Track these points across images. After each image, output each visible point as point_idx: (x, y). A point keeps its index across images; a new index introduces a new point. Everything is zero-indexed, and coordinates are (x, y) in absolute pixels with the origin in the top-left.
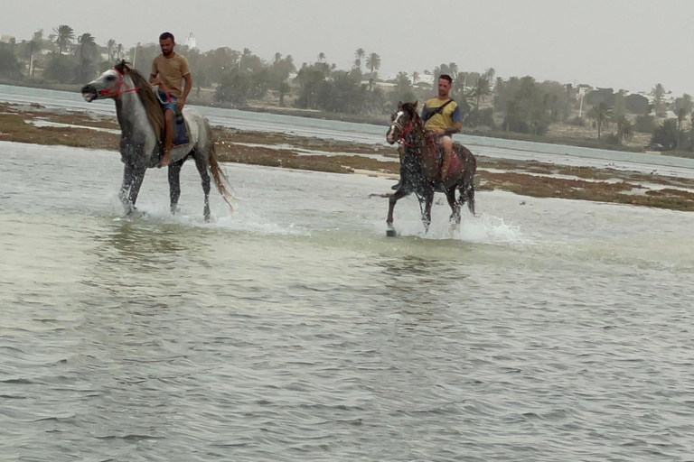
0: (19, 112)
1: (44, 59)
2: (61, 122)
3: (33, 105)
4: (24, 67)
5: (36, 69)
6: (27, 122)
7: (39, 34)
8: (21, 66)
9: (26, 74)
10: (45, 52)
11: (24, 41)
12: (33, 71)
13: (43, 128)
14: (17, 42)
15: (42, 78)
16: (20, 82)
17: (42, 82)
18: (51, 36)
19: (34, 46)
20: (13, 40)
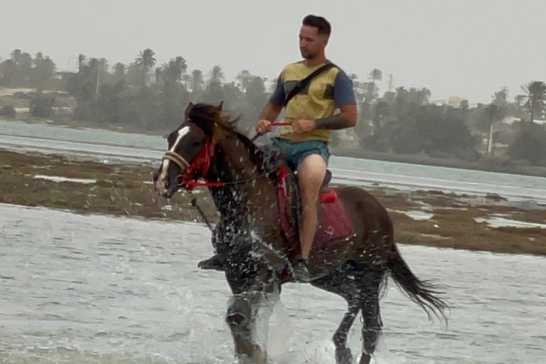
0: (469, 207)
1: (510, 131)
2: (528, 221)
3: (490, 197)
4: (480, 141)
5: (498, 145)
6: (479, 220)
7: (502, 95)
8: (476, 141)
9: (483, 152)
10: (510, 120)
11: (480, 105)
12: (494, 148)
13: (501, 229)
14: (470, 107)
15: (507, 158)
16: (474, 164)
17: (505, 164)
18: (520, 98)
19: (494, 111)
20: (465, 103)
